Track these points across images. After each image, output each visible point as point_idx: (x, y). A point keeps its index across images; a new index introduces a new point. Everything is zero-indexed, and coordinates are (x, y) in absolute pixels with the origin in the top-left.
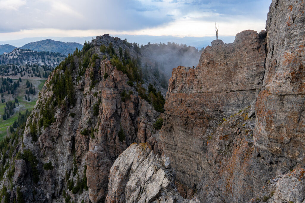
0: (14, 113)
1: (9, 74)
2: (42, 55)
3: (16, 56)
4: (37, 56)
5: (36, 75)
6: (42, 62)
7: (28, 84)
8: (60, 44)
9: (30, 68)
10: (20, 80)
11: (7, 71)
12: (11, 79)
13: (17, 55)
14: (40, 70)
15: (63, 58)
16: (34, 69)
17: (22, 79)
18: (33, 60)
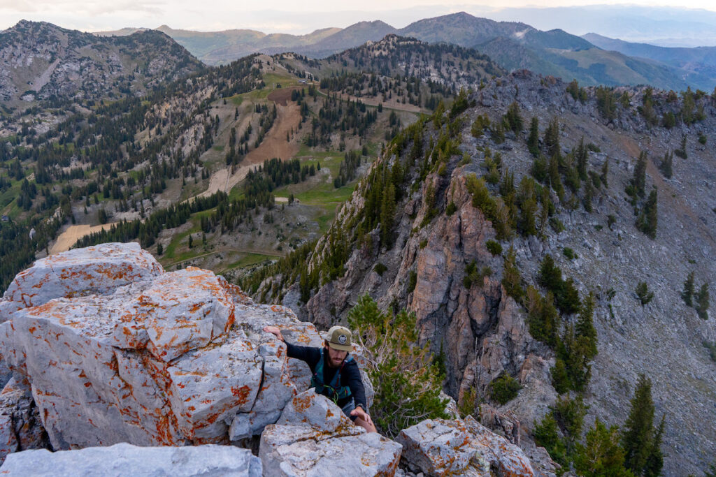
0: (355, 177)
1: (363, 92)
2: (437, 51)
3: (387, 51)
4: (427, 54)
5: (412, 102)
6: (435, 67)
7: (394, 120)
8: (484, 26)
9: (404, 84)
10: (380, 108)
11: (360, 85)
12: (364, 104)
13: (388, 48)
14: (421, 90)
15: (481, 62)
16: (411, 86)
17: (383, 106)
18: (417, 63)
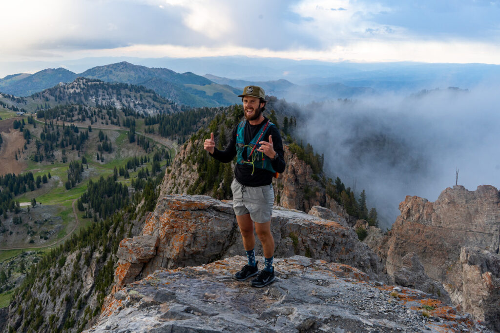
0: (82, 180)
1: (74, 118)
2: (118, 88)
3: (79, 89)
4: (110, 90)
5: (112, 123)
6: (118, 99)
7: (102, 136)
8: (141, 71)
9: (105, 111)
10: (90, 129)
11: (71, 114)
12: (77, 127)
13: (80, 87)
14: (118, 115)
15: (149, 94)
16: (110, 112)
17: (92, 128)
18: (104, 97)
